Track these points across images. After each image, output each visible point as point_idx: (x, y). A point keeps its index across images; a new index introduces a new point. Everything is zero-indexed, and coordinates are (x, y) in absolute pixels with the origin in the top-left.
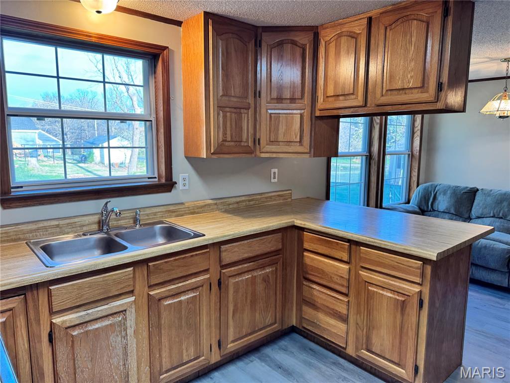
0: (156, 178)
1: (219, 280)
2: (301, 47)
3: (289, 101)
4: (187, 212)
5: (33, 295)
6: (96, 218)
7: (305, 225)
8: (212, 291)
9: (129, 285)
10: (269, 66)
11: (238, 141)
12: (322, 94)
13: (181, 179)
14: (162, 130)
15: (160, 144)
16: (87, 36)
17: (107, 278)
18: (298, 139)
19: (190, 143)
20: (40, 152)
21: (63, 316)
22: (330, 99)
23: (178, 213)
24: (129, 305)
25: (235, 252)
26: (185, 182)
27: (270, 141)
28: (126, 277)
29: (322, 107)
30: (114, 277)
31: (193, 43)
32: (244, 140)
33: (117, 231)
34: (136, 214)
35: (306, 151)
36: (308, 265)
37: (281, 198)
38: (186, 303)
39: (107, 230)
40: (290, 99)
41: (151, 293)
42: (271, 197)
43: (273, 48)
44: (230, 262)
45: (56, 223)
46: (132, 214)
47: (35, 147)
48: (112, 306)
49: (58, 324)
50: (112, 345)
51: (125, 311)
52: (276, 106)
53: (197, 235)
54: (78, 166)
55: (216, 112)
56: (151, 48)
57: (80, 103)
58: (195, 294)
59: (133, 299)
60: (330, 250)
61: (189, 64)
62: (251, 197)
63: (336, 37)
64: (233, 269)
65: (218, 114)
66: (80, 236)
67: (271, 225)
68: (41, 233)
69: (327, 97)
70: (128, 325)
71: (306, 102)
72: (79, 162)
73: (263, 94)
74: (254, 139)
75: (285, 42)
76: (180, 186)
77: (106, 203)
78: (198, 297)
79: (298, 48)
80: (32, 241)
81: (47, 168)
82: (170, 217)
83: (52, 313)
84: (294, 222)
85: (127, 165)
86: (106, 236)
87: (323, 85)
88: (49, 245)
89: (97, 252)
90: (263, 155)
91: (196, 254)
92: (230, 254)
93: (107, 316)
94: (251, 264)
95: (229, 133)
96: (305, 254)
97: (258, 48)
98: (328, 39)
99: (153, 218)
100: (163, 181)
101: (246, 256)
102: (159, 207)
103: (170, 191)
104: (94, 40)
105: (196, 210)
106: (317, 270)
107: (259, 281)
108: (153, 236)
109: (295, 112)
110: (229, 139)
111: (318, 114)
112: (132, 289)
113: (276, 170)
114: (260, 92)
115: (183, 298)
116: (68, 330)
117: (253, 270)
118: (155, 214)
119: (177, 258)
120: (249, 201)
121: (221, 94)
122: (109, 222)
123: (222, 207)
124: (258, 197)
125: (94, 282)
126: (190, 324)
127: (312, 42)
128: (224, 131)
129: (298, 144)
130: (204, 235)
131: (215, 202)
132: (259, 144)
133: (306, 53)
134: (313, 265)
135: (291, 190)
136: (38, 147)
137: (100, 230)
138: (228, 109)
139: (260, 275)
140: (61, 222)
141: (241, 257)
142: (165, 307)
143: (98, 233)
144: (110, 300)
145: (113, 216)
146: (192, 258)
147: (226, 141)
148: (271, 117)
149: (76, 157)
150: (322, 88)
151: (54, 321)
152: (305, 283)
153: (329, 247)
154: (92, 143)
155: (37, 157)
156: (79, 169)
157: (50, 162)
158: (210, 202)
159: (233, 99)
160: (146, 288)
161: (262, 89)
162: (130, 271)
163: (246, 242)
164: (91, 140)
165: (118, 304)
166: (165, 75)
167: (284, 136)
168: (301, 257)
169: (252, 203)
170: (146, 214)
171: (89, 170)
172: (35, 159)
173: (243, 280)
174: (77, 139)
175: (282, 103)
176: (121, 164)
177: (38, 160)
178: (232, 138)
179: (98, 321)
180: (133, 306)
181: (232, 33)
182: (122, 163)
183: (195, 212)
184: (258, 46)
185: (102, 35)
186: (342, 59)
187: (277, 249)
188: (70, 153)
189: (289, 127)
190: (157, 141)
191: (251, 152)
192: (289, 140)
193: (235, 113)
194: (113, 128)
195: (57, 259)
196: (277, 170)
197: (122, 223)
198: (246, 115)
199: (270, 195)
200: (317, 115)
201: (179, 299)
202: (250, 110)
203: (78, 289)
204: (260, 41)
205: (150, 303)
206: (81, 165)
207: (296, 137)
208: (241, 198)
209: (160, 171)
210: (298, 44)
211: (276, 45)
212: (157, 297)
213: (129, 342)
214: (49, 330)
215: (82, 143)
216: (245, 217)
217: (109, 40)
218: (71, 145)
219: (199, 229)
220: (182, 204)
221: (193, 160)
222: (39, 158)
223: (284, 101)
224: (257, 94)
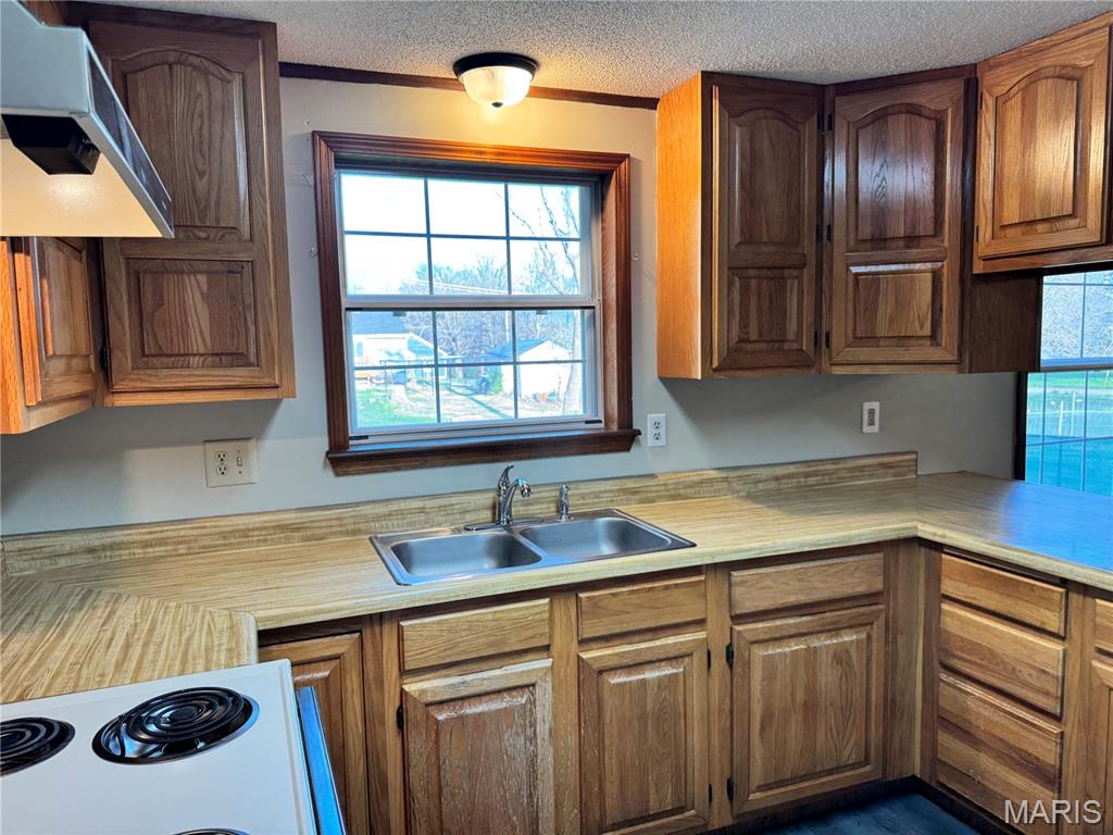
0: (600, 422)
1: (728, 647)
2: (933, 119)
3: (901, 243)
4: (663, 493)
5: (373, 634)
6: (488, 499)
7: (943, 536)
8: (712, 669)
9: (542, 634)
10: (852, 169)
11: (777, 341)
12: (990, 221)
13: (650, 424)
14: (613, 326)
15: (609, 354)
16: (477, 152)
17: (500, 615)
18: (927, 331)
19: (669, 349)
20: (411, 373)
21: (422, 680)
22: (1010, 232)
23: (644, 495)
24: (541, 675)
25: (762, 588)
26: (659, 431)
27: (856, 338)
28: (536, 617)
29: (990, 252)
30: (514, 615)
31: (680, 140)
32: (791, 335)
33: (525, 526)
34: (561, 494)
35: (949, 358)
36: (955, 635)
37: (891, 471)
38: (656, 688)
39: (508, 522)
40: (904, 238)
41: (584, 656)
42: (861, 469)
43: (862, 128)
44: (753, 609)
45: (419, 504)
46: (554, 494)
47: (402, 364)
48: (509, 672)
49: (413, 694)
50: (507, 751)
51: (533, 685)
52: (869, 256)
53: (680, 544)
54: (473, 399)
55: (725, 282)
56: (595, 161)
57: (479, 279)
58: (675, 671)
59: (548, 663)
60: (1009, 602)
61: (670, 185)
62: (810, 467)
63: (1023, 84)
64: (760, 625)
65: (731, 284)
66: (459, 531)
67: (857, 532)
68: (395, 522)
69: (1003, 227)
70: (539, 716)
71: (946, 244)
72: (477, 393)
73: (838, 233)
74: (816, 333)
75: (890, 110)
76: (648, 438)
77: (507, 471)
78: (681, 677)
79: (924, 121)
80: (379, 536)
81: (421, 404)
82: (628, 502)
83: (403, 672)
84: (916, 528)
85: (562, 398)
86: (505, 532)
87: (990, 198)
88: (406, 545)
89: (488, 564)
90: (838, 371)
91: (676, 585)
92: (754, 591)
93: (498, 692)
94: (805, 619)
95: (753, 324)
96: (945, 607)
97: (826, 132)
98: (1001, 90)
99: (593, 503)
100: (614, 428)
101: (792, 599)
102: (606, 482)
103: (628, 449)
104: (489, 159)
105: (682, 491)
106: (975, 648)
107: (825, 659)
108: (592, 540)
109: (918, 266)
110: (754, 336)
111: (979, 268)
112: (546, 643)
113: (876, 405)
114: (830, 228)
115: (650, 674)
116: (430, 708)
117: (811, 633)
118: (597, 495)
119: (636, 588)
120: (807, 475)
121: (737, 241)
122: (510, 506)
123: (741, 487)
124: (827, 467)
125: (477, 621)
126: (665, 734)
127: (962, 103)
128: (742, 318)
129: (928, 342)
130: (694, 545)
131: (724, 475)
132: (828, 345)
133: (944, 131)
134: (966, 636)
135: (916, 453)
136: (407, 364)
137: (496, 521)
138: (752, 272)
139: (828, 646)
140: (430, 503)
141: (780, 602)
142: (611, 690)
143: (492, 527)
144: (507, 660)
145: (517, 496)
146: (668, 592)
147: (747, 341)
148: (857, 282)
149: (472, 383)
150: (989, 205)
151: (406, 688)
152: (944, 676)
153: (1008, 595)
154: (500, 356)
155: (404, 384)
156: (476, 405)
157: (426, 392)
158: (714, 474)
159: (764, 249)
160: (575, 644)
161: (836, 222)
162: (545, 604)
163: (791, 567)
164: (498, 351)
165: (520, 670)
166: (622, 212)
167: (890, 325)
168: (933, 614)
169: (812, 480)
170: (580, 495)
171: (494, 407)
172: (401, 387)
173: (785, 654)
174: (473, 348)
175: (884, 249)
176: (550, 395)
177: (407, 389)
178: (761, 335)
179: (484, 699)
180: (549, 679)
181: (765, 108)
182: (553, 394)
183: (679, 495)
184: (826, 127)
185: (505, 148)
186: (1040, 133)
187: (873, 591)
188: (461, 375)
189: (902, 304)
190: (605, 347)
191: (808, 365)
192: (903, 334)
193: (770, 279)
194: (538, 325)
195: (419, 572)
196: (878, 404)
197: (535, 510)
198: (796, 282)
199: (861, 462)
200: (975, 271)
201: (641, 677)
202: (805, 270)
203: (449, 631)
204: (831, 118)
205: (582, 677)
206: (480, 398)
207: (922, 328)
208: (786, 467)
209: (609, 407)
210: (924, 112)
211: (869, 120)
212: (596, 666)
213: (540, 752)
214: (397, 704)
215: (482, 356)
216: (791, 512)
217: (515, 155)
218: (462, 359)
219: (686, 533)
220: (652, 476)
221: (675, 385)
222: (408, 385)
223: (889, 244)
224: (823, 233)
